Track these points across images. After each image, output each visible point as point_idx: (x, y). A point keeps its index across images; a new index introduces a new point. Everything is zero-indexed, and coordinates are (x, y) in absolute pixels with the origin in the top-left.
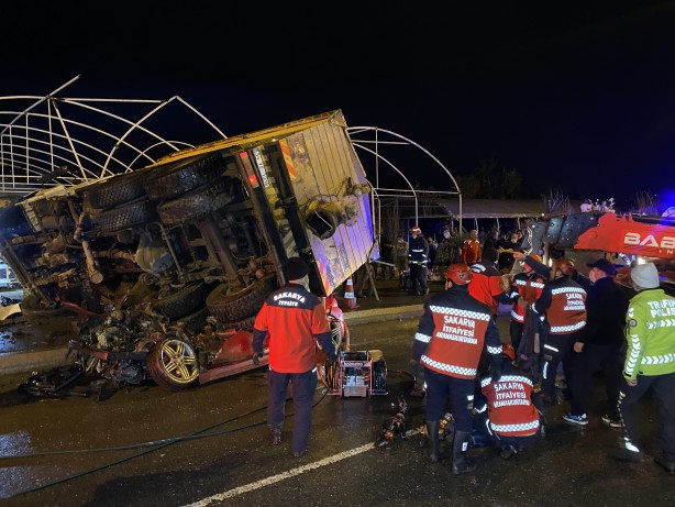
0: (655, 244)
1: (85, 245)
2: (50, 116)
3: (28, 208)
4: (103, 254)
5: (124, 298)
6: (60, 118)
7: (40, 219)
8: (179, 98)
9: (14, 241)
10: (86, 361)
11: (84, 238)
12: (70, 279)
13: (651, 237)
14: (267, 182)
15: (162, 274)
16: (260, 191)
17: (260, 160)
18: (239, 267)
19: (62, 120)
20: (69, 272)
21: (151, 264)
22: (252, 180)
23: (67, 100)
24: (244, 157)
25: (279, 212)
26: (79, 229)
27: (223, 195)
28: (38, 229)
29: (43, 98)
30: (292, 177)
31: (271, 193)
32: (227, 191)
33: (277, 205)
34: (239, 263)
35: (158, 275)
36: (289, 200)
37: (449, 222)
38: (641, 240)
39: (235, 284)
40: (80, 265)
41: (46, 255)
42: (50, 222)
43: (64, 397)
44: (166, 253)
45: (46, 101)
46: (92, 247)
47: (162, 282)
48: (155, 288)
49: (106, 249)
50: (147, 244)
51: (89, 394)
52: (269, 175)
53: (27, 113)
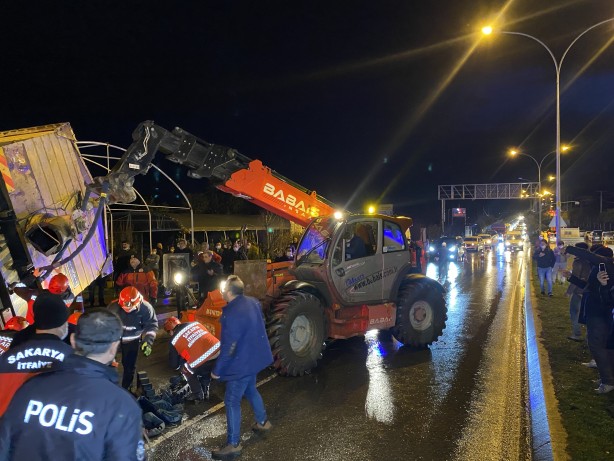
0: (282, 199)
13: (281, 192)
30: (10, 188)
36: (5, 214)
37: (181, 235)
38: (275, 192)
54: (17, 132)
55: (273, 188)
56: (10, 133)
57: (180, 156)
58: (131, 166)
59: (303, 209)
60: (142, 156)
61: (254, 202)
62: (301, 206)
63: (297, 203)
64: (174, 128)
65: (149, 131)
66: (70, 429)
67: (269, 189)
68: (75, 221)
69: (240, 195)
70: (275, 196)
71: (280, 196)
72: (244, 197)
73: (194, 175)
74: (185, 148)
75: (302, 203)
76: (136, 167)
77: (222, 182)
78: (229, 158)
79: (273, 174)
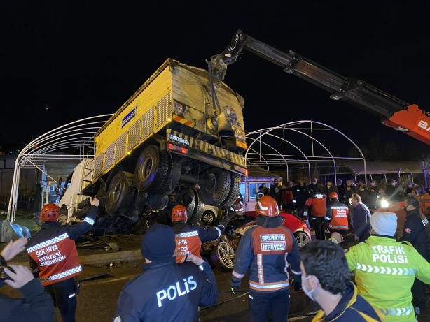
37: (354, 177)
38: (428, 127)
55: (427, 124)
57: (291, 67)
58: (226, 55)
60: (232, 49)
61: (408, 134)
65: (238, 36)
67: (423, 125)
69: (400, 129)
70: (428, 130)
72: (403, 130)
73: (334, 97)
76: (229, 55)
77: (386, 118)
78: (358, 86)
79: (426, 115)
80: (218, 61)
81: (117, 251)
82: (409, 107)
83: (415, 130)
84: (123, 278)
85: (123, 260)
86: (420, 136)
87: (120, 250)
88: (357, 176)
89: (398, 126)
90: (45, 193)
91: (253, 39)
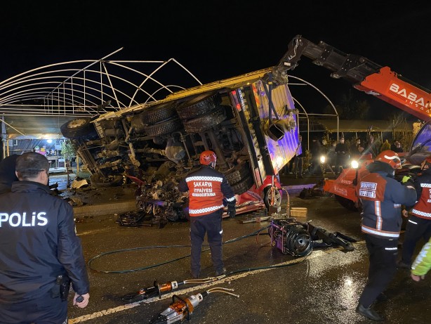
0: (405, 95)
1: (131, 145)
2: (101, 72)
3: (97, 124)
4: (140, 150)
5: (153, 176)
6: (107, 74)
7: (104, 131)
8: (174, 60)
9: (88, 143)
10: (146, 208)
11: (131, 142)
12: (118, 165)
13: (404, 90)
14: (245, 107)
15: (179, 161)
16: (242, 113)
17: (242, 95)
18: (226, 157)
19: (108, 75)
20: (118, 161)
21: (174, 156)
22: (238, 107)
23: (111, 62)
24: (234, 93)
25: (250, 125)
26: (129, 136)
27: (222, 116)
28: (102, 136)
29: (97, 61)
30: (258, 105)
31: (247, 114)
32: (223, 114)
33: (250, 121)
34: (225, 155)
35: (177, 162)
36: (256, 119)
38: (399, 90)
39: (223, 167)
40: (125, 157)
41: (105, 151)
42: (110, 132)
43: (139, 226)
44: (182, 150)
45: (99, 63)
46: (134, 147)
47: (179, 166)
48: (174, 169)
49: (143, 148)
50: (172, 144)
51: (152, 225)
52: (246, 104)
53: (84, 70)
54: (254, 73)
55: (398, 87)
56: (250, 74)
57: (321, 60)
58: (286, 64)
59: (422, 104)
60: (292, 57)
61: (381, 98)
62: (420, 102)
63: (417, 99)
64: (319, 42)
65: (298, 41)
66: (33, 224)
67: (395, 88)
68: (290, 122)
69: (371, 93)
70: (399, 93)
71: (403, 93)
72: (374, 94)
73: (335, 76)
74: (325, 55)
75: (422, 99)
76: (289, 64)
77: (358, 82)
78: (360, 63)
79: (399, 77)
80: (280, 73)
81: (81, 206)
82: (381, 70)
83: (386, 94)
84: (85, 233)
85: (87, 215)
86: (391, 100)
87: (85, 204)
88: (330, 134)
89: (370, 90)
90: (6, 147)
91: (313, 45)
